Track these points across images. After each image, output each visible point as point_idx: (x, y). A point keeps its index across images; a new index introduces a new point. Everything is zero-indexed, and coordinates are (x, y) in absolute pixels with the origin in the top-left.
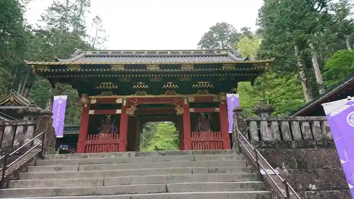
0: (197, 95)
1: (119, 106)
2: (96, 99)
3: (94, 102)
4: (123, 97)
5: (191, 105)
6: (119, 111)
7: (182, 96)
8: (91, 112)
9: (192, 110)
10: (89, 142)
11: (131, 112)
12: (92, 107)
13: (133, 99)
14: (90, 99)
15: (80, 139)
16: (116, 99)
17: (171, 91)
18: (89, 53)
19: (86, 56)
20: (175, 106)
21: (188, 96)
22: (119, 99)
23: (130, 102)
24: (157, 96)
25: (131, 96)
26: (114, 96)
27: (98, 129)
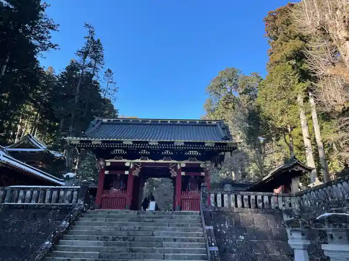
0: (188, 162)
1: (128, 168)
2: (111, 162)
3: (108, 164)
4: (130, 161)
5: (183, 169)
6: (127, 173)
7: (176, 162)
8: (106, 172)
9: (183, 173)
10: (104, 195)
11: (136, 173)
12: (107, 168)
13: (138, 163)
14: (105, 162)
15: (98, 193)
16: (125, 162)
17: (168, 157)
18: (105, 120)
19: (103, 123)
20: (170, 170)
21: (181, 162)
22: (128, 163)
23: (136, 165)
24: (157, 162)
25: (137, 161)
26: (125, 160)
27: (111, 185)
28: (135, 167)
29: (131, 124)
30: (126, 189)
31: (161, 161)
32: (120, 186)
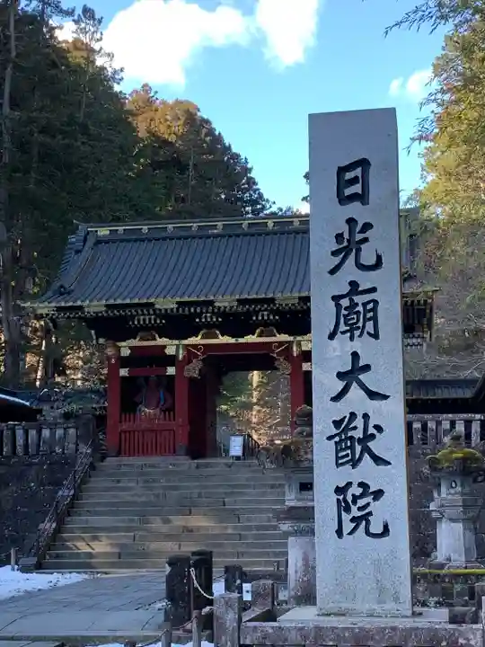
1: (172, 360)
2: (130, 348)
3: (126, 352)
4: (176, 342)
5: (306, 356)
6: (171, 371)
7: (287, 338)
8: (124, 372)
9: (307, 366)
10: (125, 426)
11: (194, 370)
12: (124, 362)
13: (195, 346)
14: (119, 349)
15: (110, 422)
16: (165, 347)
17: (267, 327)
18: (103, 232)
19: (99, 242)
20: (275, 359)
21: (299, 338)
22: (171, 347)
23: (191, 352)
24: (241, 340)
25: (192, 340)
26: (161, 341)
27: (137, 399)
28: (190, 356)
29: (172, 239)
31: (251, 339)
32: (159, 402)
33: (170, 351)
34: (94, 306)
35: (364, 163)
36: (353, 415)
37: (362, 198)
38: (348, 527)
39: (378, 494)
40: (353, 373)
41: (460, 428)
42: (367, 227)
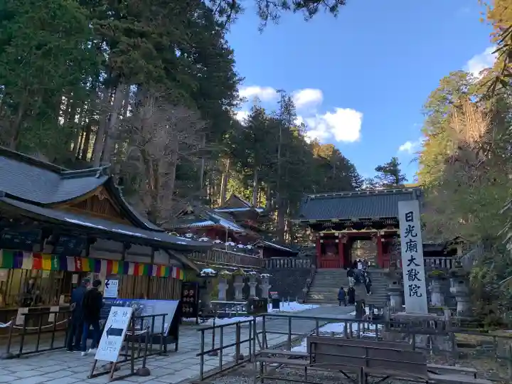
0: (386, 230)
1: (337, 237)
2: (323, 233)
3: (322, 235)
5: (382, 236)
6: (337, 241)
7: (376, 231)
8: (322, 241)
9: (383, 240)
10: (323, 259)
11: (344, 241)
12: (322, 238)
13: (345, 233)
14: (320, 234)
16: (334, 233)
17: (368, 227)
18: (313, 196)
19: (312, 199)
20: (371, 237)
21: (380, 230)
22: (337, 233)
24: (360, 231)
25: (343, 231)
26: (333, 231)
27: (326, 250)
28: (343, 236)
29: (335, 198)
30: (337, 253)
31: (363, 231)
32: (333, 251)
33: (337, 234)
34: (312, 221)
35: (412, 213)
36: (412, 270)
37: (412, 220)
38: (412, 294)
39: (419, 287)
40: (412, 260)
41: (438, 262)
42: (413, 227)
